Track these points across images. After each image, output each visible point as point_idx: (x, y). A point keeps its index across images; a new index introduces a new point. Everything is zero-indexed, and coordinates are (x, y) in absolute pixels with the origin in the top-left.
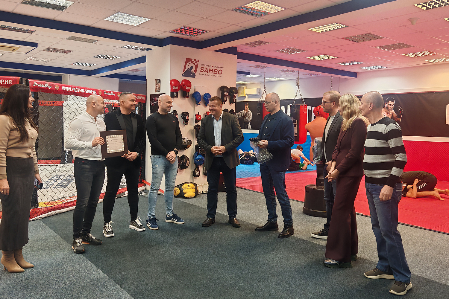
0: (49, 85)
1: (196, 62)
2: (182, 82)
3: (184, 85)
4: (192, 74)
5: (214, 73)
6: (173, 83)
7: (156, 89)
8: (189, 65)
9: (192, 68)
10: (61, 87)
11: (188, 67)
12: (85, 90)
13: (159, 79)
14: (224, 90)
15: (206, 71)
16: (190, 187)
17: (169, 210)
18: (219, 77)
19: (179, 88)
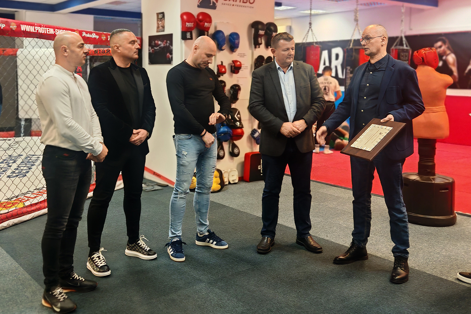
2: (198, 15)
3: (201, 21)
4: (212, 4)
5: (243, 2)
6: (185, 17)
7: (158, 27)
10: (18, 26)
12: (54, 31)
13: (163, 13)
14: (258, 26)
17: (202, 225)
18: (251, 7)
19: (193, 24)
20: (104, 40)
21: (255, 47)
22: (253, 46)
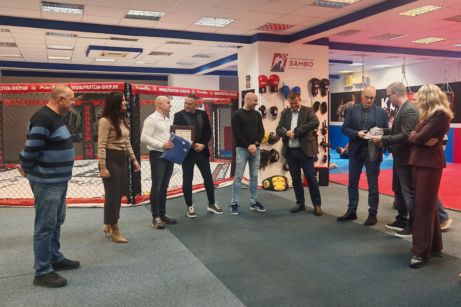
0: (148, 87)
1: (285, 57)
4: (281, 69)
5: (304, 66)
7: (247, 85)
8: (278, 60)
9: (280, 62)
10: (158, 89)
11: (276, 62)
12: (179, 90)
13: (249, 76)
14: (314, 82)
15: (296, 64)
16: (279, 181)
17: (253, 198)
18: (310, 69)
19: (267, 83)
20: (211, 94)
21: (314, 96)
22: (312, 95)
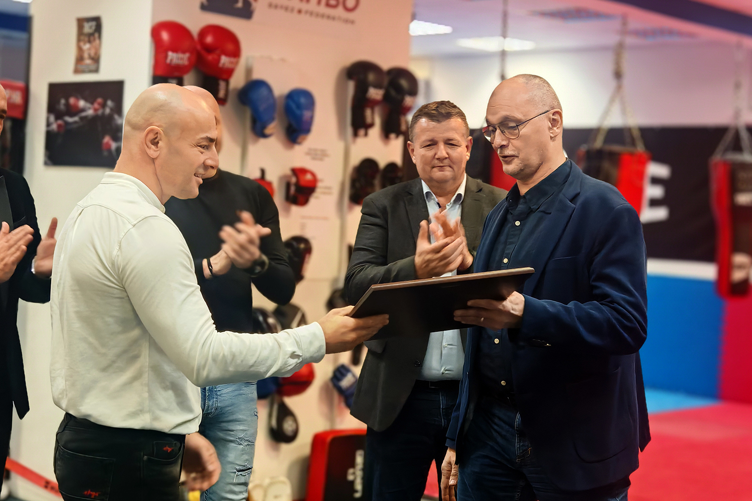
2: (203, 33)
3: (209, 49)
4: (240, 5)
6: (165, 36)
7: (80, 59)
13: (97, 21)
14: (366, 75)
18: (347, 21)
19: (189, 59)
21: (356, 134)
22: (349, 130)
